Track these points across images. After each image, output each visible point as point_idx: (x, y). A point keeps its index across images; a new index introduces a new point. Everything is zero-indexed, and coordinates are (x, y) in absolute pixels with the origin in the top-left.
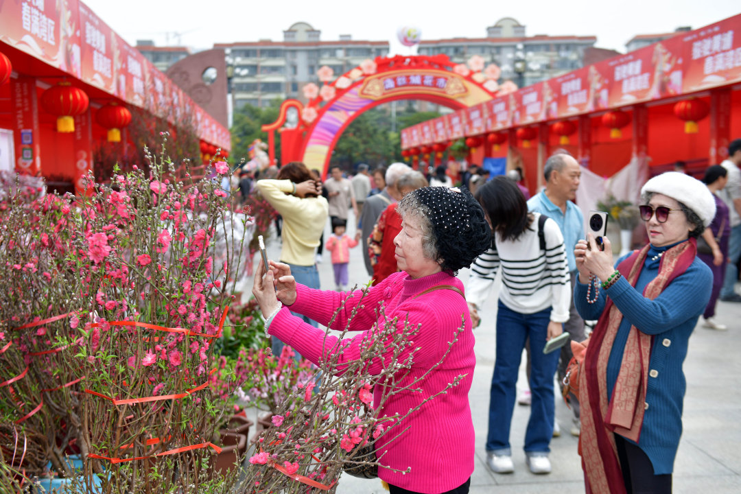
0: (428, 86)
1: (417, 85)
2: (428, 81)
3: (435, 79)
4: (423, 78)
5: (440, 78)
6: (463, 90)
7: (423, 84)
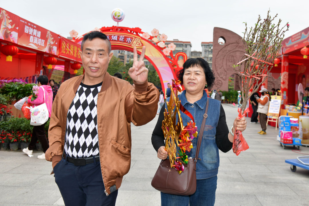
0: (121, 41)
1: (115, 41)
2: (121, 39)
3: (125, 38)
4: (118, 37)
5: (128, 37)
6: (141, 45)
7: (118, 40)
